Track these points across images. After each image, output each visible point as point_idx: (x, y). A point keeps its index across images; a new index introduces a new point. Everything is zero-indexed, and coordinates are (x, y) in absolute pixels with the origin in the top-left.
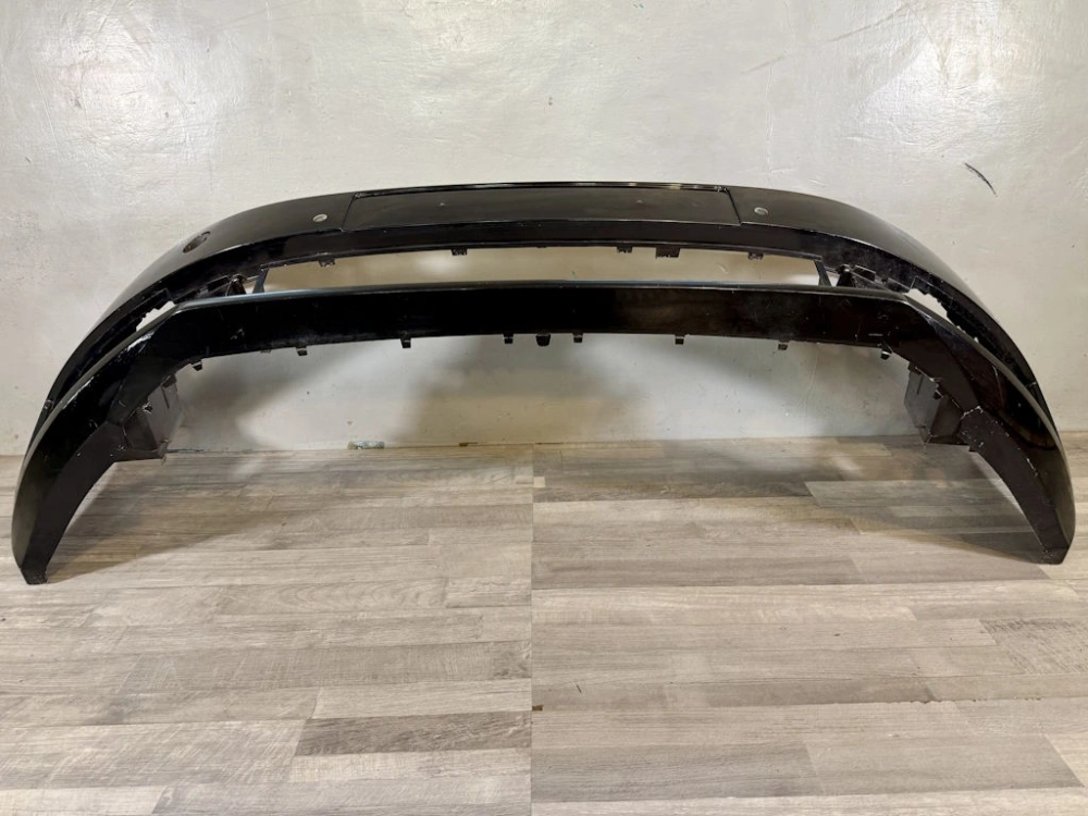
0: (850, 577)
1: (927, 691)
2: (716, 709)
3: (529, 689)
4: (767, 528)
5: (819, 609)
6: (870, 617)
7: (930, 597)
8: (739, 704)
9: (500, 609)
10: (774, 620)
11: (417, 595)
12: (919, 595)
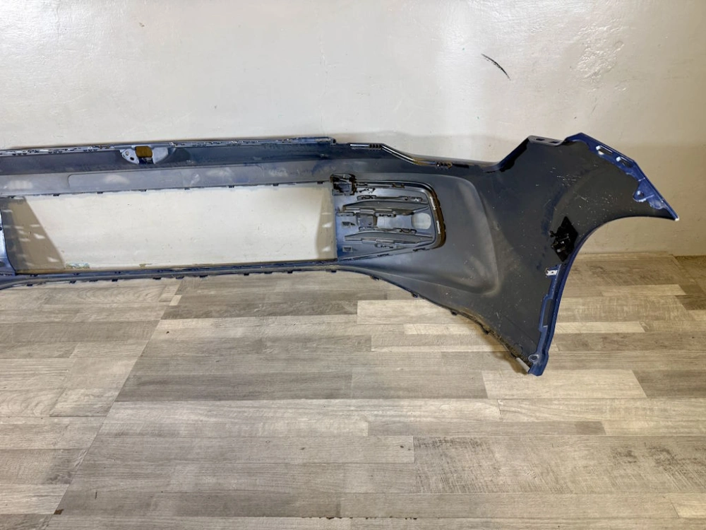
0: (342, 392)
1: (338, 506)
2: (179, 518)
3: (62, 494)
4: (308, 345)
5: (303, 422)
6: (335, 432)
7: (388, 413)
8: (197, 515)
9: (84, 419)
10: (266, 433)
11: (38, 403)
12: (383, 410)
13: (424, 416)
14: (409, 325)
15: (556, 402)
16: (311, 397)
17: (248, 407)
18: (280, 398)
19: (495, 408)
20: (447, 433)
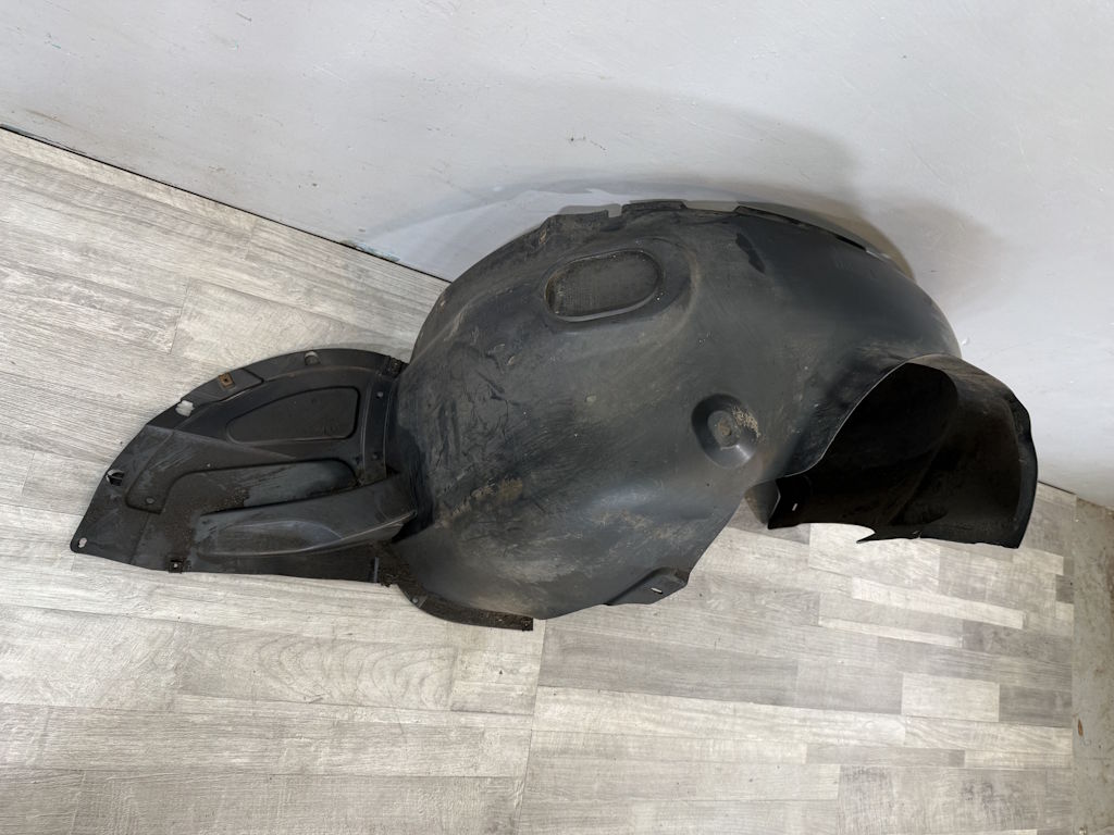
0: (787, 694)
5: (752, 741)
6: (779, 757)
7: (825, 731)
12: (821, 727)
13: (852, 738)
14: (857, 581)
15: (944, 724)
16: (759, 700)
17: (697, 711)
18: (729, 699)
19: (903, 729)
20: (865, 760)
